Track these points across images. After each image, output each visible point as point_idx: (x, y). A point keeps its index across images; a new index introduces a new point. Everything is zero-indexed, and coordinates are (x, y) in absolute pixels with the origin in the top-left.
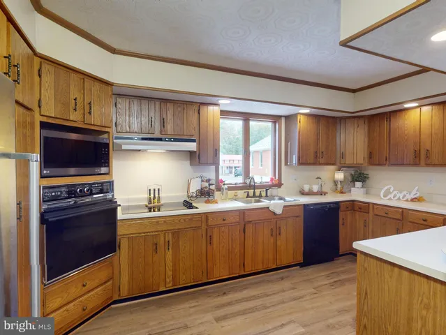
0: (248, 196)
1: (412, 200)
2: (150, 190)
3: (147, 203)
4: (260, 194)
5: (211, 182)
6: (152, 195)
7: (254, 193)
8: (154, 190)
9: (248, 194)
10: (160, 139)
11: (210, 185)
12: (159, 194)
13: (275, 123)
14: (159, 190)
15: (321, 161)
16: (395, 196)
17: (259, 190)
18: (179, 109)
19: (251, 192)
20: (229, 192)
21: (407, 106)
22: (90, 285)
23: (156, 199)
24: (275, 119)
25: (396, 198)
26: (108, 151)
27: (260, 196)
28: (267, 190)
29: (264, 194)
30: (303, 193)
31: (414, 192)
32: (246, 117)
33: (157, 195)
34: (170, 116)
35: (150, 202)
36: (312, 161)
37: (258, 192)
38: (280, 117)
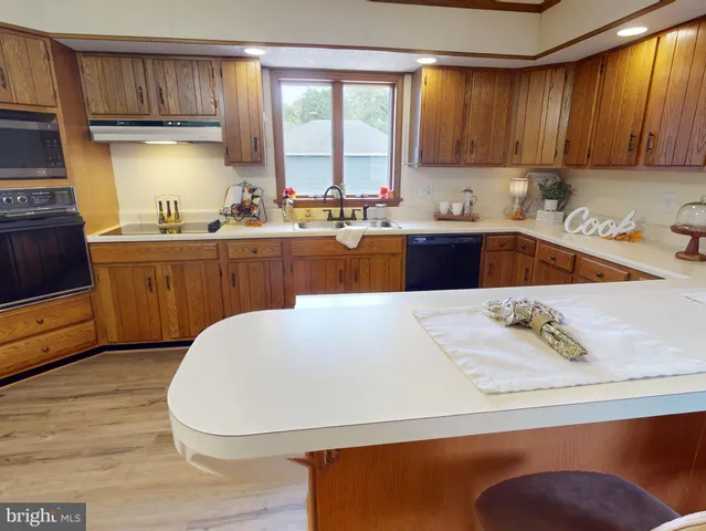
0: (330, 218)
2: (160, 203)
3: (157, 222)
4: (353, 214)
5: (256, 193)
6: (165, 211)
7: (342, 212)
8: (168, 203)
9: (330, 215)
10: (160, 124)
11: (253, 197)
12: (176, 209)
13: (393, 86)
14: (176, 203)
15: (472, 158)
16: (590, 227)
17: (351, 209)
18: (185, 70)
19: (336, 212)
20: (296, 210)
22: (49, 323)
23: (173, 217)
24: (394, 78)
25: (591, 232)
26: (60, 144)
27: (353, 217)
28: (365, 209)
29: (359, 214)
30: (440, 218)
31: (626, 221)
32: (337, 78)
33: (173, 211)
34: (171, 83)
35: (162, 219)
36: (449, 160)
37: (348, 211)
38: (401, 75)
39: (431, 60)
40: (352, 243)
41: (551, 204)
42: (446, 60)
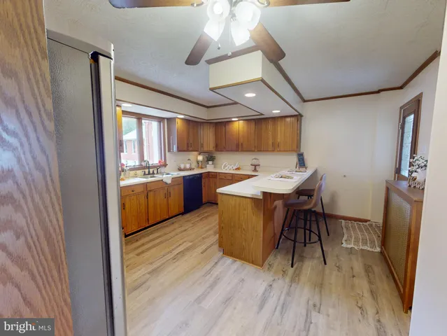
0: (145, 174)
1: (236, 169)
4: (153, 171)
7: (149, 171)
13: (160, 122)
15: (191, 149)
16: (228, 168)
19: (147, 171)
20: (131, 172)
21: (233, 119)
24: (160, 119)
27: (153, 173)
28: (157, 169)
29: (155, 172)
30: (180, 170)
31: (237, 165)
32: (140, 117)
36: (186, 149)
37: (151, 170)
38: (164, 118)
39: (182, 117)
40: (169, 181)
41: (210, 163)
42: (187, 117)
